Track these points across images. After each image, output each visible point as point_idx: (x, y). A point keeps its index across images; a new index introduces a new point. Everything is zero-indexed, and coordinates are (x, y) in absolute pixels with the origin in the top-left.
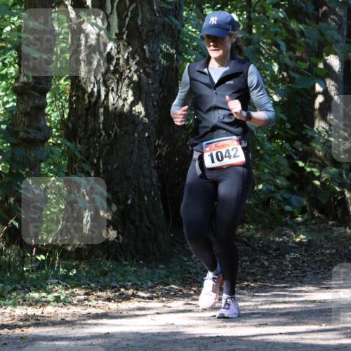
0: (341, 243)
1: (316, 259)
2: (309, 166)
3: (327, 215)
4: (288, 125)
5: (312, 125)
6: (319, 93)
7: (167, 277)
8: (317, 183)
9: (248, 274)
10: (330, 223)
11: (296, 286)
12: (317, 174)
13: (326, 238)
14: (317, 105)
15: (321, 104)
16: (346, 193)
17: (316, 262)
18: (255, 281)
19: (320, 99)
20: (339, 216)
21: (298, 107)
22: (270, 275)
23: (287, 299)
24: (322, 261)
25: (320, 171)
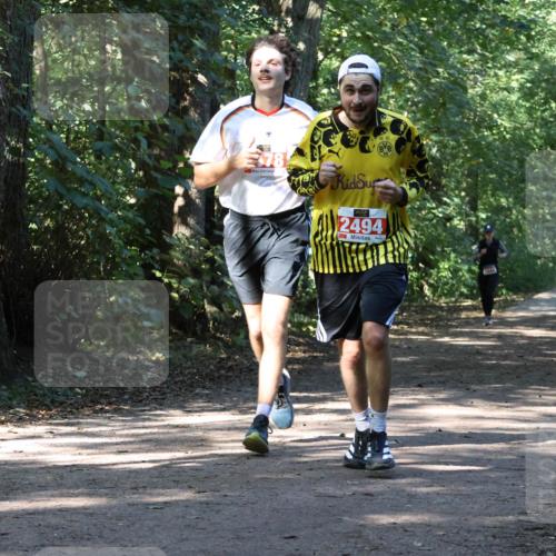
0: (201, 362)
1: (177, 379)
2: (167, 277)
3: (186, 332)
4: (148, 231)
5: (171, 231)
6: (178, 195)
7: (10, 399)
8: (175, 295)
9: (101, 395)
10: (189, 340)
11: (156, 409)
12: (175, 286)
13: (185, 356)
14: (176, 209)
15: (180, 208)
16: (206, 306)
17: (176, 383)
18: (110, 404)
19: (180, 202)
20: (199, 332)
21: (155, 211)
22: (126, 397)
23: (147, 424)
24: (182, 382)
25: (180, 283)
